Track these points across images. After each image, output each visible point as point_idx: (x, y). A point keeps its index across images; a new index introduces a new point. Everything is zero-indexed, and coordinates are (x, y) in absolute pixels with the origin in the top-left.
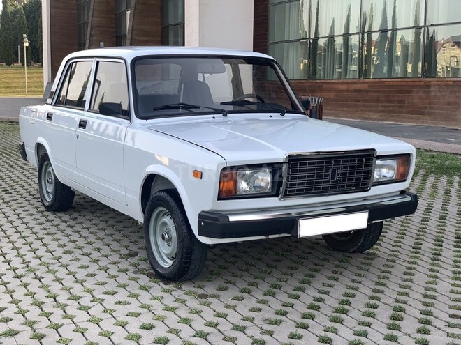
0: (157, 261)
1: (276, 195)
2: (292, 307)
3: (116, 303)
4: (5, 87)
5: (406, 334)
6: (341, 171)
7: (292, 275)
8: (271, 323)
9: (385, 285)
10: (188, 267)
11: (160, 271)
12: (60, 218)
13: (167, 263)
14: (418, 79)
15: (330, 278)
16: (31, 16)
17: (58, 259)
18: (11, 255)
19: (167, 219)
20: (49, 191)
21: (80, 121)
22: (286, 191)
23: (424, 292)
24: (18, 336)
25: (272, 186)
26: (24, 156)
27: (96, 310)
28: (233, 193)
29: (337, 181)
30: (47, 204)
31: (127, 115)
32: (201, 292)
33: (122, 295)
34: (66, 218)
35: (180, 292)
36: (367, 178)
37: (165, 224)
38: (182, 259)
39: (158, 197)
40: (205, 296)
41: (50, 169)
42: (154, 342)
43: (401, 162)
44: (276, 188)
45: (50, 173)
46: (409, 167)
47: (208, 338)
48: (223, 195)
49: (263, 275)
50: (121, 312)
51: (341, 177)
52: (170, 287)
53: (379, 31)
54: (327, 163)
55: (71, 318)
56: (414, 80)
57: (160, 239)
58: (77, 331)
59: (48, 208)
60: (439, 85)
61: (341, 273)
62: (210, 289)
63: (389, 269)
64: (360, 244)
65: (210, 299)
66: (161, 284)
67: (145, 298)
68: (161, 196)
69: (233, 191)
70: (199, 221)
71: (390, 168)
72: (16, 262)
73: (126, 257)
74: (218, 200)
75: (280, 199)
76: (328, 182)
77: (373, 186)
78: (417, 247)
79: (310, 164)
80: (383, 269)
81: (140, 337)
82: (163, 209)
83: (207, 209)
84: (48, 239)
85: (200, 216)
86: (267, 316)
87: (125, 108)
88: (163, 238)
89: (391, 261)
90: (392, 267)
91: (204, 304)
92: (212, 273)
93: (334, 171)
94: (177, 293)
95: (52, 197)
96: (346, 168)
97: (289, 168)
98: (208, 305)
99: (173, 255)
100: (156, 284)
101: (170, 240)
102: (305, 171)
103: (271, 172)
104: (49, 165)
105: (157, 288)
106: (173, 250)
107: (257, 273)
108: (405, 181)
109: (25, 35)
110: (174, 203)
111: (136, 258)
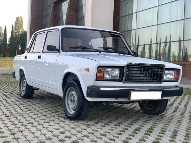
0: (68, 112)
1: (121, 81)
2: (127, 130)
3: (49, 125)
4: (10, 66)
5: (179, 140)
6: (150, 72)
7: (127, 120)
8: (118, 134)
9: (169, 125)
10: (82, 112)
11: (69, 115)
12: (27, 100)
13: (72, 112)
14: (180, 62)
15: (144, 122)
16: (23, 39)
17: (25, 112)
18: (5, 110)
19: (74, 93)
20: (24, 90)
21: (38, 56)
22: (125, 79)
23: (186, 128)
24: (4, 133)
25: (120, 77)
26: (15, 77)
27: (40, 127)
28: (102, 79)
29: (148, 77)
30: (22, 95)
31: (58, 51)
32: (86, 123)
33: (52, 123)
34: (30, 100)
35: (77, 123)
36: (161, 77)
37: (72, 95)
38: (79, 108)
39: (70, 82)
40: (89, 125)
41: (25, 81)
42: (65, 137)
43: (176, 72)
44: (121, 78)
45: (24, 82)
46: (179, 75)
47: (89, 137)
48: (98, 79)
49: (114, 120)
50: (51, 128)
51: (150, 75)
52: (73, 122)
53: (164, 42)
54: (144, 68)
55: (28, 129)
56: (179, 62)
57: (69, 101)
58: (30, 133)
59: (23, 97)
60: (189, 65)
61: (149, 121)
62: (91, 123)
63: (171, 121)
64: (157, 110)
65: (91, 126)
66: (69, 121)
67: (62, 124)
68: (71, 82)
69: (103, 77)
70: (87, 90)
71: (171, 74)
72: (7, 112)
73: (55, 112)
74: (96, 81)
75: (123, 83)
76: (144, 77)
77: (163, 82)
78: (182, 115)
79: (136, 68)
80: (168, 120)
81: (59, 136)
82: (72, 88)
83: (91, 84)
84: (21, 106)
85: (88, 88)
86: (116, 132)
87: (57, 48)
88: (71, 101)
89: (172, 118)
90: (172, 120)
91: (88, 127)
92: (92, 118)
93: (147, 72)
94: (76, 123)
95: (24, 92)
96: (152, 71)
97: (127, 69)
98: (90, 127)
99: (75, 108)
100: (67, 121)
101: (74, 101)
102: (134, 70)
103: (119, 71)
104: (25, 78)
105: (68, 122)
106: (75, 106)
107: (112, 119)
108: (177, 81)
109: (19, 45)
110: (76, 84)
111: (59, 113)
